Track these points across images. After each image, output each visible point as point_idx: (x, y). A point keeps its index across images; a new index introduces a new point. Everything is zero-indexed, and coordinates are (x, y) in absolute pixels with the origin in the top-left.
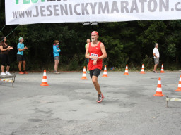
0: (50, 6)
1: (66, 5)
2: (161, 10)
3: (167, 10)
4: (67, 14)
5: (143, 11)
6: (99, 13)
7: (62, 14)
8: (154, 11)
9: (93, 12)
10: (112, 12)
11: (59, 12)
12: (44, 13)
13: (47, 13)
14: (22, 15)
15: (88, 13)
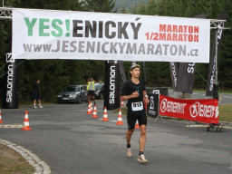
0: (75, 42)
1: (94, 43)
2: (180, 54)
3: (184, 54)
4: (93, 51)
5: (166, 54)
6: (127, 53)
7: (88, 51)
8: (174, 54)
9: (121, 52)
10: (139, 53)
11: (85, 49)
12: (66, 49)
13: (70, 48)
14: (38, 49)
15: (116, 52)
